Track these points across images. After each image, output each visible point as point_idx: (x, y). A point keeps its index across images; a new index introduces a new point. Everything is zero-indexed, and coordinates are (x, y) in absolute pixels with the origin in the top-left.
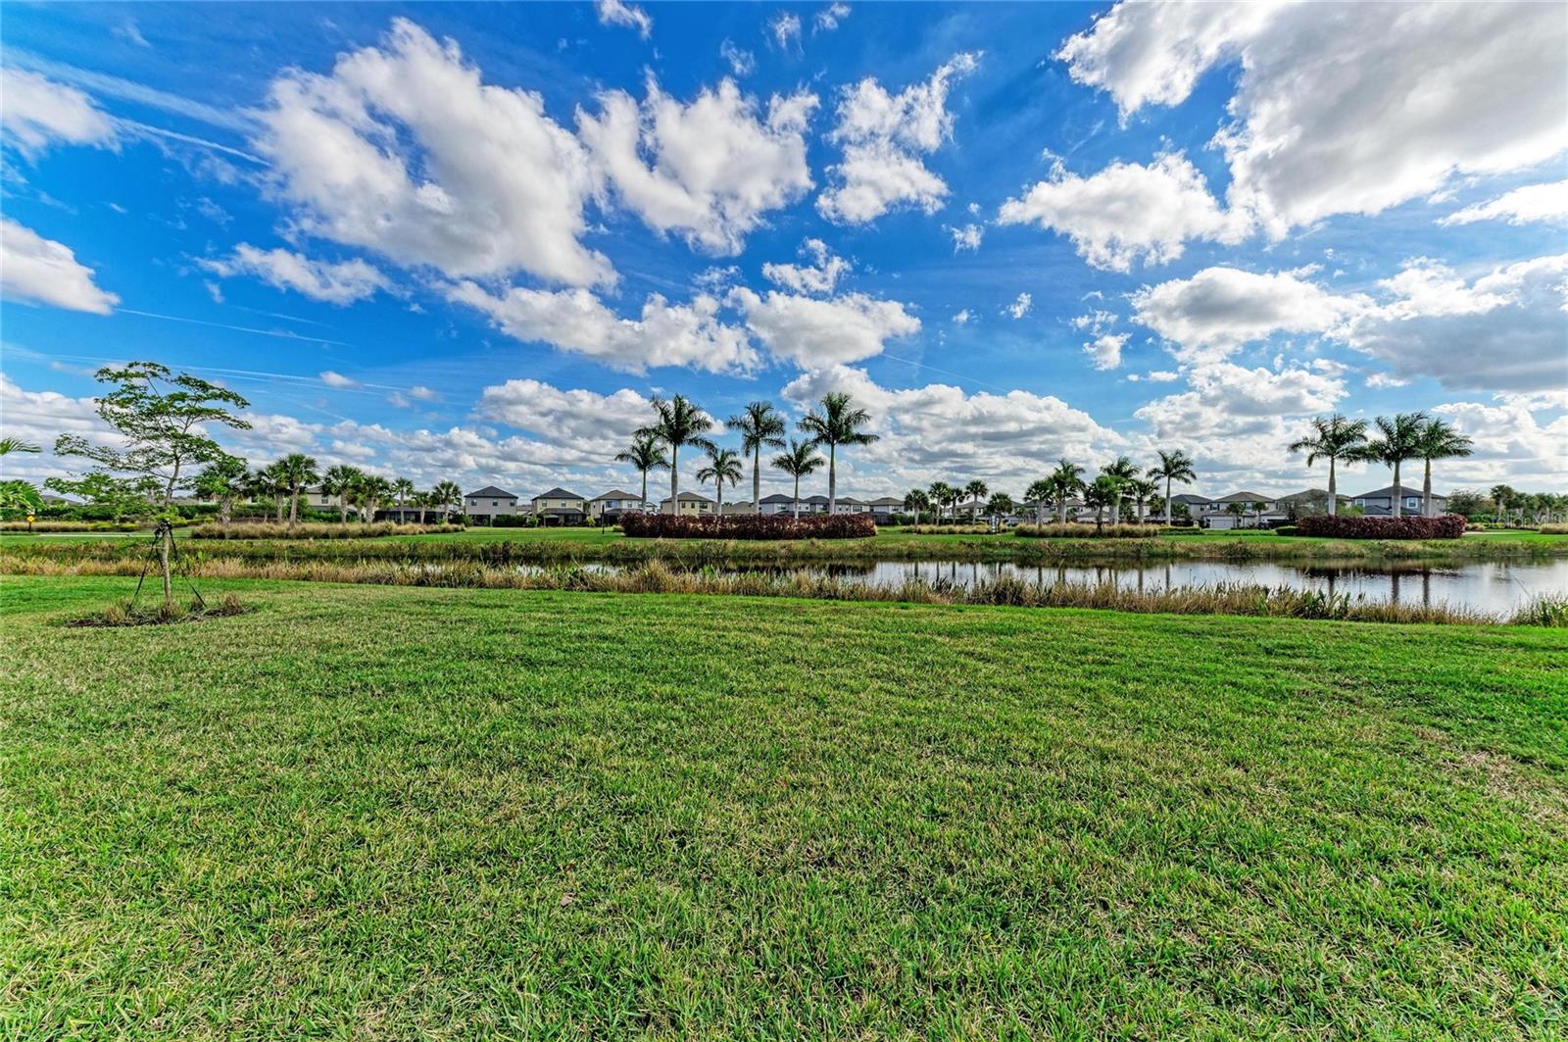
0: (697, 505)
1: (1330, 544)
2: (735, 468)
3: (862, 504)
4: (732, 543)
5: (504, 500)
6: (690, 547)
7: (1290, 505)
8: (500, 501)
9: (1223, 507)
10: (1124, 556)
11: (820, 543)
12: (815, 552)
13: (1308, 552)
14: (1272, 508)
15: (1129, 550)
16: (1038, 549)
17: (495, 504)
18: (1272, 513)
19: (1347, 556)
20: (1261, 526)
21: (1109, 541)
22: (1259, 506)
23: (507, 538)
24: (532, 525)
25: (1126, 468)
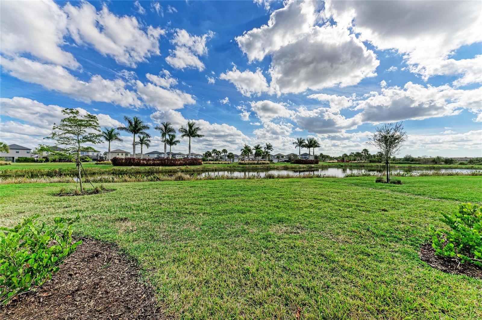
0: (124, 154)
1: (301, 165)
2: (148, 142)
3: (184, 155)
4: (161, 168)
5: (23, 151)
6: (145, 169)
7: (289, 156)
8: (20, 151)
9: (276, 157)
10: (265, 169)
11: (189, 167)
12: (189, 170)
13: (297, 167)
14: (285, 157)
15: (266, 168)
16: (246, 167)
17: (17, 152)
18: (285, 159)
19: (303, 168)
20: (283, 162)
21: (261, 165)
22: (283, 157)
23: (60, 167)
24: (41, 162)
25: (259, 147)
